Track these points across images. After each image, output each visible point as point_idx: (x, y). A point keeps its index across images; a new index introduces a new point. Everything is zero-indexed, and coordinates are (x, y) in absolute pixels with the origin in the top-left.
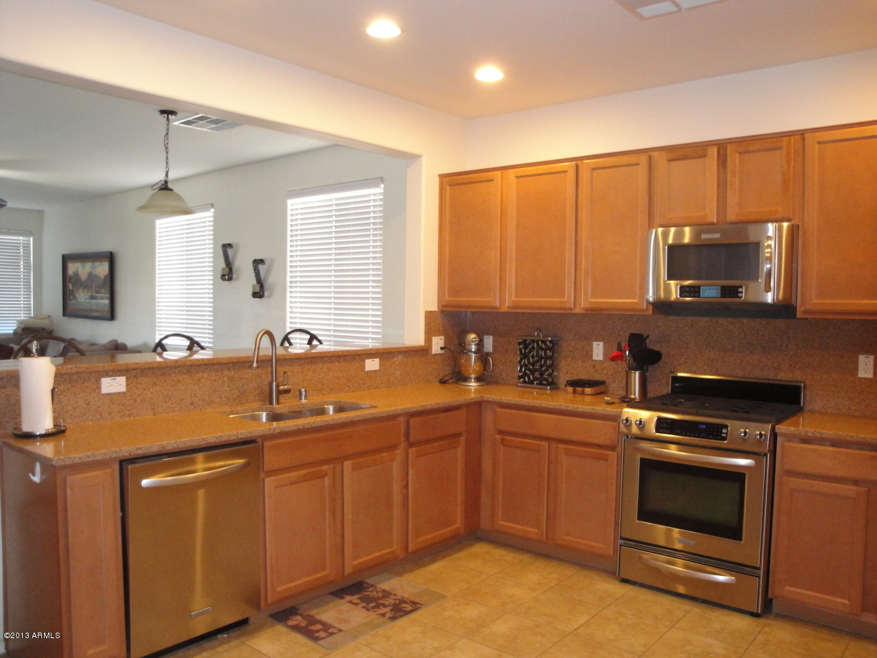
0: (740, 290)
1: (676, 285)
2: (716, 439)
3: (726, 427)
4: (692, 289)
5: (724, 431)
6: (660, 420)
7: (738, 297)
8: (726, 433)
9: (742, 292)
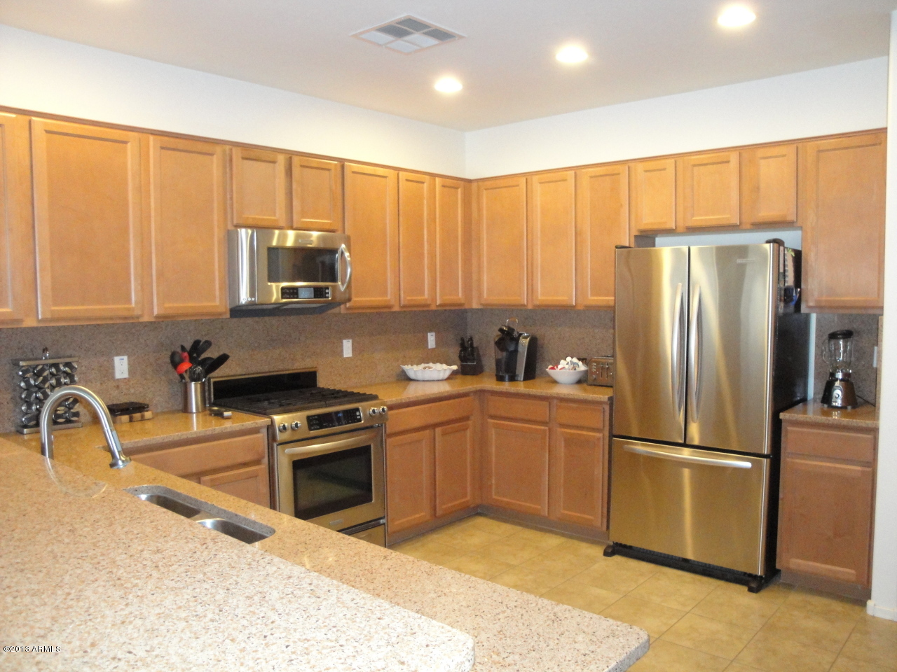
0: (327, 291)
1: (277, 287)
2: (355, 422)
3: (357, 410)
4: (291, 291)
5: (358, 414)
6: (309, 419)
7: (326, 297)
8: (360, 415)
9: (328, 293)
